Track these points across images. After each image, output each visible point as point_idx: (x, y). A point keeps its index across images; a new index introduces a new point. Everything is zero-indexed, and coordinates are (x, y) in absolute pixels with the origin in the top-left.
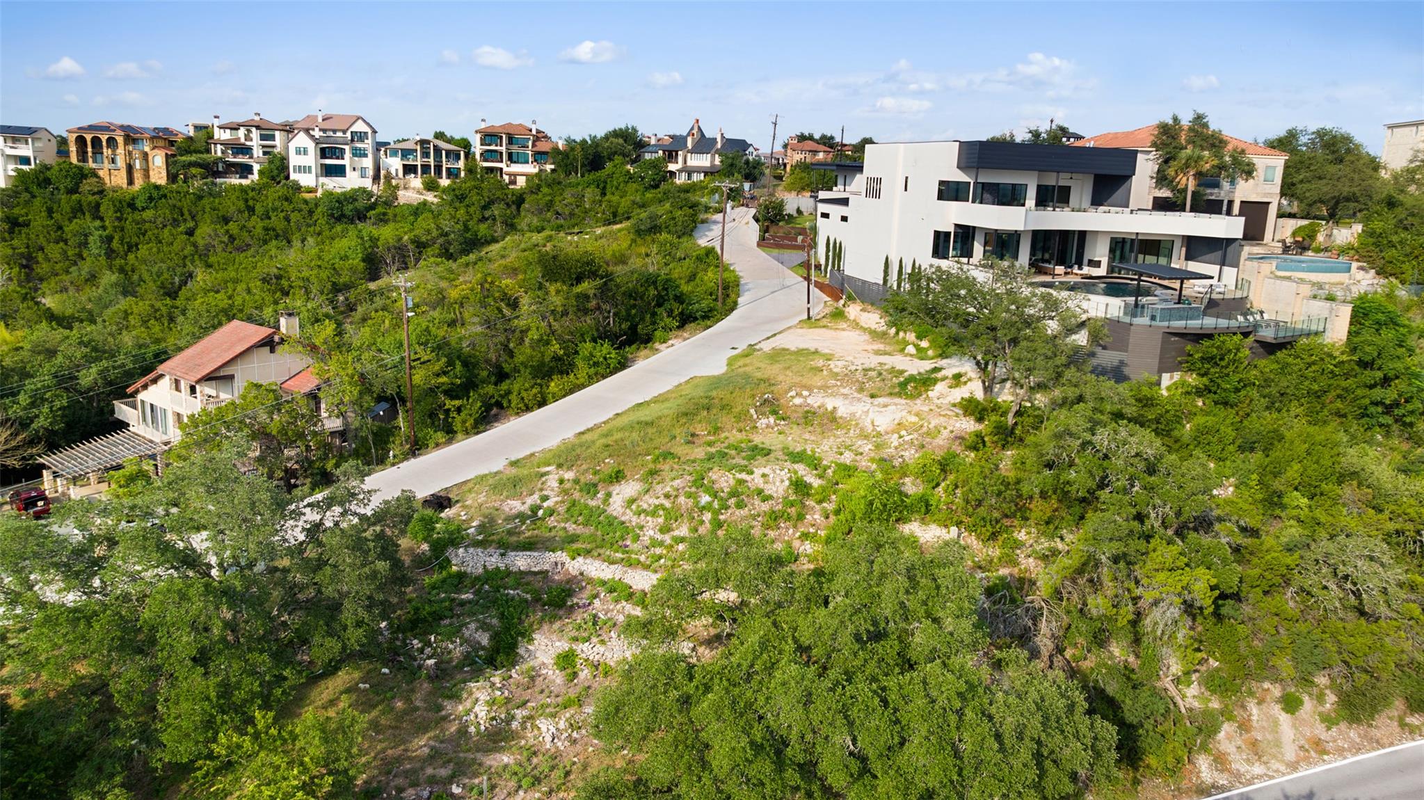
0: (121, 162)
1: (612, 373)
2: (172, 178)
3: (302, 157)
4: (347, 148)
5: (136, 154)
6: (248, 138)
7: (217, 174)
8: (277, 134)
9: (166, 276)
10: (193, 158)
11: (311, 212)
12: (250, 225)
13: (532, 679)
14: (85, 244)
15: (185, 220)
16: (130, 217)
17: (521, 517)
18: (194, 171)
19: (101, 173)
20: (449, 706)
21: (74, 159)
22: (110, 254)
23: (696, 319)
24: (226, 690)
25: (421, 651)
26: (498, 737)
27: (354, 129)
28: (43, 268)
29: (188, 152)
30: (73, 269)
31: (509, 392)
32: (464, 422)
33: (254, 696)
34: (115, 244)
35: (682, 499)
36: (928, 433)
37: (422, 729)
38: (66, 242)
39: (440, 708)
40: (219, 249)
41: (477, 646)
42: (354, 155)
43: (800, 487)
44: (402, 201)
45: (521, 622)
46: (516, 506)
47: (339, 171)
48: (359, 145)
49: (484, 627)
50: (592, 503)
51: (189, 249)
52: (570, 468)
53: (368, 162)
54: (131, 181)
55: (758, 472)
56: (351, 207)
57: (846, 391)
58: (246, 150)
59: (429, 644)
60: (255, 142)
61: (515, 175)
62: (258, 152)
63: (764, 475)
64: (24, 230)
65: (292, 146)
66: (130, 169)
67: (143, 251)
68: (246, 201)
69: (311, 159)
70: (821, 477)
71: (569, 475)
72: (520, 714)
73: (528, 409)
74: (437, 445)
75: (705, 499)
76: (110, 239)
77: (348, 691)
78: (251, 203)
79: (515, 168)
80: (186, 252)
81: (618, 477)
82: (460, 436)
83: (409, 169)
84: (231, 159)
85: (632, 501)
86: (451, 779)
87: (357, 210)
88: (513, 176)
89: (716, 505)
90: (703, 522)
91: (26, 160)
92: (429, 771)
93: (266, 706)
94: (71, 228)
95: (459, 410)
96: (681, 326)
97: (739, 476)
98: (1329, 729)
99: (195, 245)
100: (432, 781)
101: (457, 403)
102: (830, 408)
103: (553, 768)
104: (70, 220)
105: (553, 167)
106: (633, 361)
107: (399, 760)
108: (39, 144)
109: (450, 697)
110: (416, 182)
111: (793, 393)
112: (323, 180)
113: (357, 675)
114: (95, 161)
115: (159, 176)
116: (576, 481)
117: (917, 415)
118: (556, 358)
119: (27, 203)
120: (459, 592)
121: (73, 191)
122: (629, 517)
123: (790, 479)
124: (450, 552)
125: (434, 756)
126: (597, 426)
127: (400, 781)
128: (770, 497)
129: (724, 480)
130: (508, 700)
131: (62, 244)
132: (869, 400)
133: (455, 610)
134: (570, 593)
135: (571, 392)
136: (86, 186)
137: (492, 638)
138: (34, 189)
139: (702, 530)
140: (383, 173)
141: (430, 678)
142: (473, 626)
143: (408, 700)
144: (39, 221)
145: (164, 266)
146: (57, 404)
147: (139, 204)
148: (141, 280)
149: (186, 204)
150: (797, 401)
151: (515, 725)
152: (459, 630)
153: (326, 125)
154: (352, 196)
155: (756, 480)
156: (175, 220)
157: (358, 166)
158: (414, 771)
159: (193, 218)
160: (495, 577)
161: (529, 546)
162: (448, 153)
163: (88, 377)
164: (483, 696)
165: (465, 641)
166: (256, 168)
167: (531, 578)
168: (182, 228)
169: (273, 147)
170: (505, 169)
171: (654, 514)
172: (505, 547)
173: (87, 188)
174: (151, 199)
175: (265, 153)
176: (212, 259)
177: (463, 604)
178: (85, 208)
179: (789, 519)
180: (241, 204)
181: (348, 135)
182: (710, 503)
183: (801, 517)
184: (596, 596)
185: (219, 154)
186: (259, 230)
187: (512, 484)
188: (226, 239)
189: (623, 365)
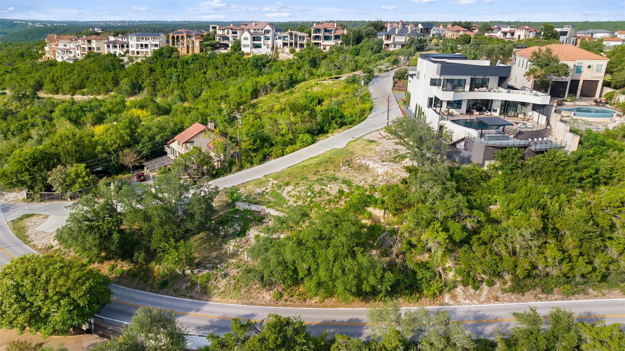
0: (185, 45)
1: (309, 145)
2: (201, 50)
3: (246, 41)
4: (262, 37)
5: (190, 42)
6: (228, 33)
7: (217, 48)
8: (238, 31)
9: (195, 90)
10: (208, 43)
11: (246, 64)
12: (224, 70)
13: (247, 241)
14: (171, 78)
15: (203, 68)
16: (186, 67)
17: (259, 194)
18: (209, 48)
19: (179, 49)
20: (224, 245)
21: (171, 45)
22: (179, 81)
23: (346, 124)
24: (165, 232)
25: (222, 230)
26: (234, 255)
27: (265, 29)
28: (158, 87)
29: (207, 40)
30: (167, 87)
31: (272, 151)
32: (256, 160)
33: (171, 235)
34: (180, 78)
35: (302, 193)
36: (393, 177)
37: (216, 250)
38: (166, 77)
39: (222, 246)
40: (213, 80)
41: (237, 230)
42: (265, 39)
43: (341, 192)
44: (280, 58)
45: (248, 225)
46: (259, 190)
47: (259, 46)
48: (267, 35)
49: (239, 225)
50: (279, 192)
51: (204, 80)
52: (276, 180)
53: (270, 42)
54: (188, 52)
55: (329, 186)
56: (260, 62)
57: (375, 158)
58: (228, 39)
59: (224, 228)
60: (230, 35)
61: (326, 46)
62: (231, 39)
63: (331, 187)
64: (154, 73)
65: (243, 37)
66: (188, 47)
67: (189, 80)
68: (224, 60)
69: (249, 42)
70: (349, 189)
71: (275, 182)
72: (241, 250)
73: (278, 157)
74: (247, 168)
75: (309, 193)
76: (179, 76)
77: (201, 238)
78: (226, 61)
79: (327, 43)
80: (203, 81)
81: (288, 184)
82: (255, 165)
83: (285, 44)
84: (222, 42)
85: (289, 192)
86: (219, 263)
87: (263, 63)
88: (325, 46)
89: (312, 196)
90: (307, 201)
91: (156, 45)
92: (214, 261)
93: (174, 238)
94: (168, 72)
95: (255, 156)
96: (340, 127)
97: (322, 187)
98: (503, 294)
99: (206, 78)
100: (214, 263)
101: (255, 154)
102: (368, 164)
103: (244, 265)
104: (168, 69)
105: (341, 42)
106: (318, 141)
107: (208, 257)
108: (161, 39)
109: (225, 243)
110: (287, 49)
111: (357, 158)
112: (253, 50)
113: (205, 234)
114: (177, 45)
115: (197, 51)
116: (277, 184)
117: (392, 170)
118: (291, 139)
119: (156, 62)
120: (235, 215)
121: (170, 57)
122: (287, 198)
123: (339, 189)
124: (236, 203)
125: (217, 257)
126: (295, 165)
127: (206, 262)
128: (331, 195)
129: (317, 188)
130: (238, 246)
131: (164, 78)
132: (381, 163)
133: (233, 219)
134: (264, 218)
135: (293, 151)
136: (174, 55)
137: (241, 229)
138: (158, 57)
139: (306, 203)
140: (275, 46)
141: (222, 238)
142: (237, 225)
143: (215, 243)
144: (159, 69)
145: (195, 86)
146: (149, 147)
147: (189, 62)
148: (187, 92)
149: (204, 62)
150: (358, 161)
151: (239, 253)
152: (233, 226)
153: (256, 27)
154: (261, 58)
155: (327, 189)
156: (200, 68)
157: (266, 44)
158: (210, 260)
159: (206, 67)
160: (246, 211)
161: (256, 203)
162: (300, 37)
163: (158, 138)
164: (233, 244)
165: (234, 229)
166: (230, 45)
167: (255, 213)
168: (202, 71)
169: (237, 37)
170: (322, 43)
171: (293, 197)
172: (250, 203)
173: (174, 56)
174: (193, 60)
175: (234, 39)
176: (211, 84)
177: (236, 218)
178: (172, 64)
179: (334, 202)
180: (222, 61)
181: (263, 31)
182: (310, 195)
183: (338, 202)
184: (270, 220)
185: (218, 40)
186: (227, 73)
187: (259, 183)
188: (216, 76)
189: (313, 142)
